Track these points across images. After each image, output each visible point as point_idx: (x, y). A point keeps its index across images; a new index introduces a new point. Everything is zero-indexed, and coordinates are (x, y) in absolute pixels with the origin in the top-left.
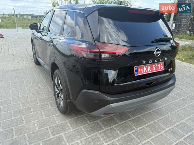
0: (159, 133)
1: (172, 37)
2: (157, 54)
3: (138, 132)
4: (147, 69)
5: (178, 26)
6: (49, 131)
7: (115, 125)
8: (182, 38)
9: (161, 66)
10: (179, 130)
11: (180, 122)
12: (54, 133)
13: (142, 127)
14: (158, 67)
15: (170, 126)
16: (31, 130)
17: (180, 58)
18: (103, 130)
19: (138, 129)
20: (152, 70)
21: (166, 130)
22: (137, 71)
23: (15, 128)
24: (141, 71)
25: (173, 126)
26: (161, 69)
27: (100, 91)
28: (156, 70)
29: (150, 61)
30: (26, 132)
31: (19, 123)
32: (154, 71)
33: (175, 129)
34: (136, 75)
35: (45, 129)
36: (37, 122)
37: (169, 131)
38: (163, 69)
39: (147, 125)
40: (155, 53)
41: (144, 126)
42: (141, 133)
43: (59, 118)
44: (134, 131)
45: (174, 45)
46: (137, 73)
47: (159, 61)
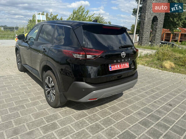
0: (129, 115)
1: (132, 45)
2: (123, 56)
3: (115, 115)
4: (117, 66)
5: (141, 38)
6: (44, 120)
7: (97, 112)
8: (144, 48)
9: (127, 65)
10: (143, 112)
11: (144, 107)
12: (49, 121)
13: (117, 112)
14: (125, 65)
15: (137, 110)
16: (29, 120)
17: (144, 63)
18: (88, 116)
19: (114, 113)
20: (121, 68)
21: (134, 113)
22: (111, 67)
23: (14, 120)
24: (113, 68)
25: (139, 110)
26: (127, 67)
27: (86, 82)
28: (123, 67)
29: (119, 61)
30: (24, 122)
31: (16, 117)
32: (122, 68)
33: (141, 112)
34: (110, 70)
35: (40, 119)
36: (32, 114)
37: (136, 113)
38: (128, 67)
39: (120, 110)
40: (122, 55)
41: (118, 111)
42: (117, 115)
43: (50, 110)
44: (111, 115)
45: (135, 50)
46: (111, 69)
47: (125, 61)
